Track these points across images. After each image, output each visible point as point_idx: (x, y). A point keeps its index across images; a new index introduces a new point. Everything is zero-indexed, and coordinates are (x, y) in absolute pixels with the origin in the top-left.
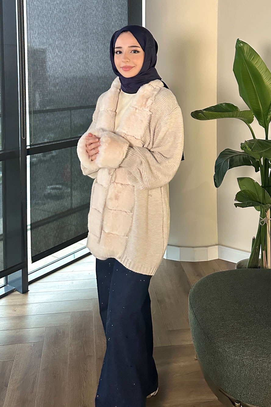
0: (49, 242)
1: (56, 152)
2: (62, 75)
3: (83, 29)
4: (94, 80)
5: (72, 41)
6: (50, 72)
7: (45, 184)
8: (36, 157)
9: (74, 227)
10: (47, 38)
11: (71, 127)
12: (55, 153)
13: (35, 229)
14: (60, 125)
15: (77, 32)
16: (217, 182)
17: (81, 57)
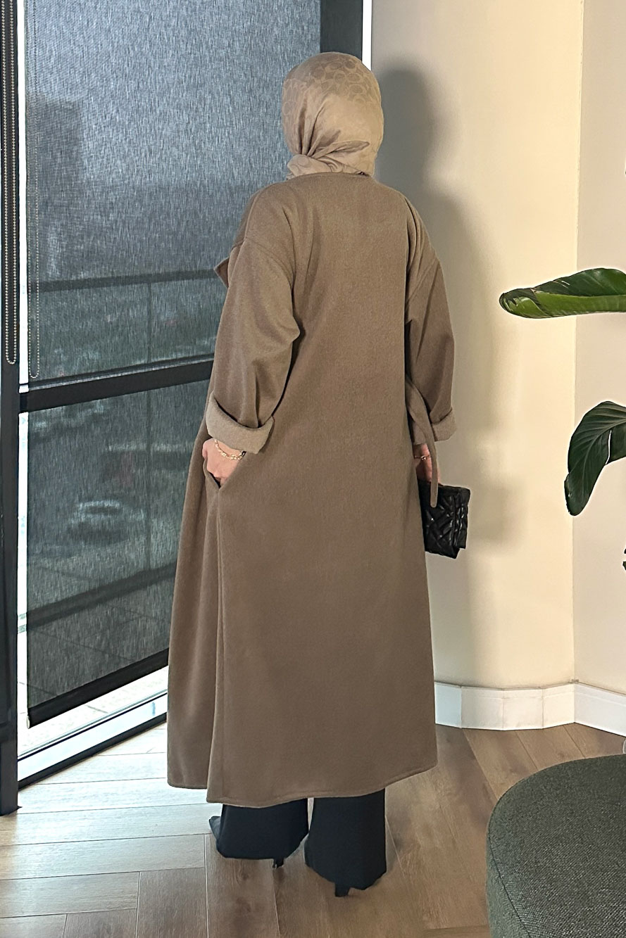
0: (81, 665)
1: (105, 404)
2: (126, 182)
3: (189, 47)
4: (219, 194)
5: (156, 82)
6: (91, 171)
7: (72, 498)
8: (47, 419)
9: (154, 623)
10: (84, 72)
11: (149, 333)
12: (102, 407)
13: (40, 629)
14: (118, 326)
15: (173, 55)
16: (573, 500)
17: (182, 128)
